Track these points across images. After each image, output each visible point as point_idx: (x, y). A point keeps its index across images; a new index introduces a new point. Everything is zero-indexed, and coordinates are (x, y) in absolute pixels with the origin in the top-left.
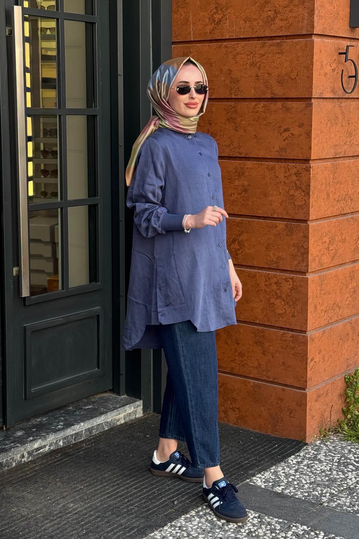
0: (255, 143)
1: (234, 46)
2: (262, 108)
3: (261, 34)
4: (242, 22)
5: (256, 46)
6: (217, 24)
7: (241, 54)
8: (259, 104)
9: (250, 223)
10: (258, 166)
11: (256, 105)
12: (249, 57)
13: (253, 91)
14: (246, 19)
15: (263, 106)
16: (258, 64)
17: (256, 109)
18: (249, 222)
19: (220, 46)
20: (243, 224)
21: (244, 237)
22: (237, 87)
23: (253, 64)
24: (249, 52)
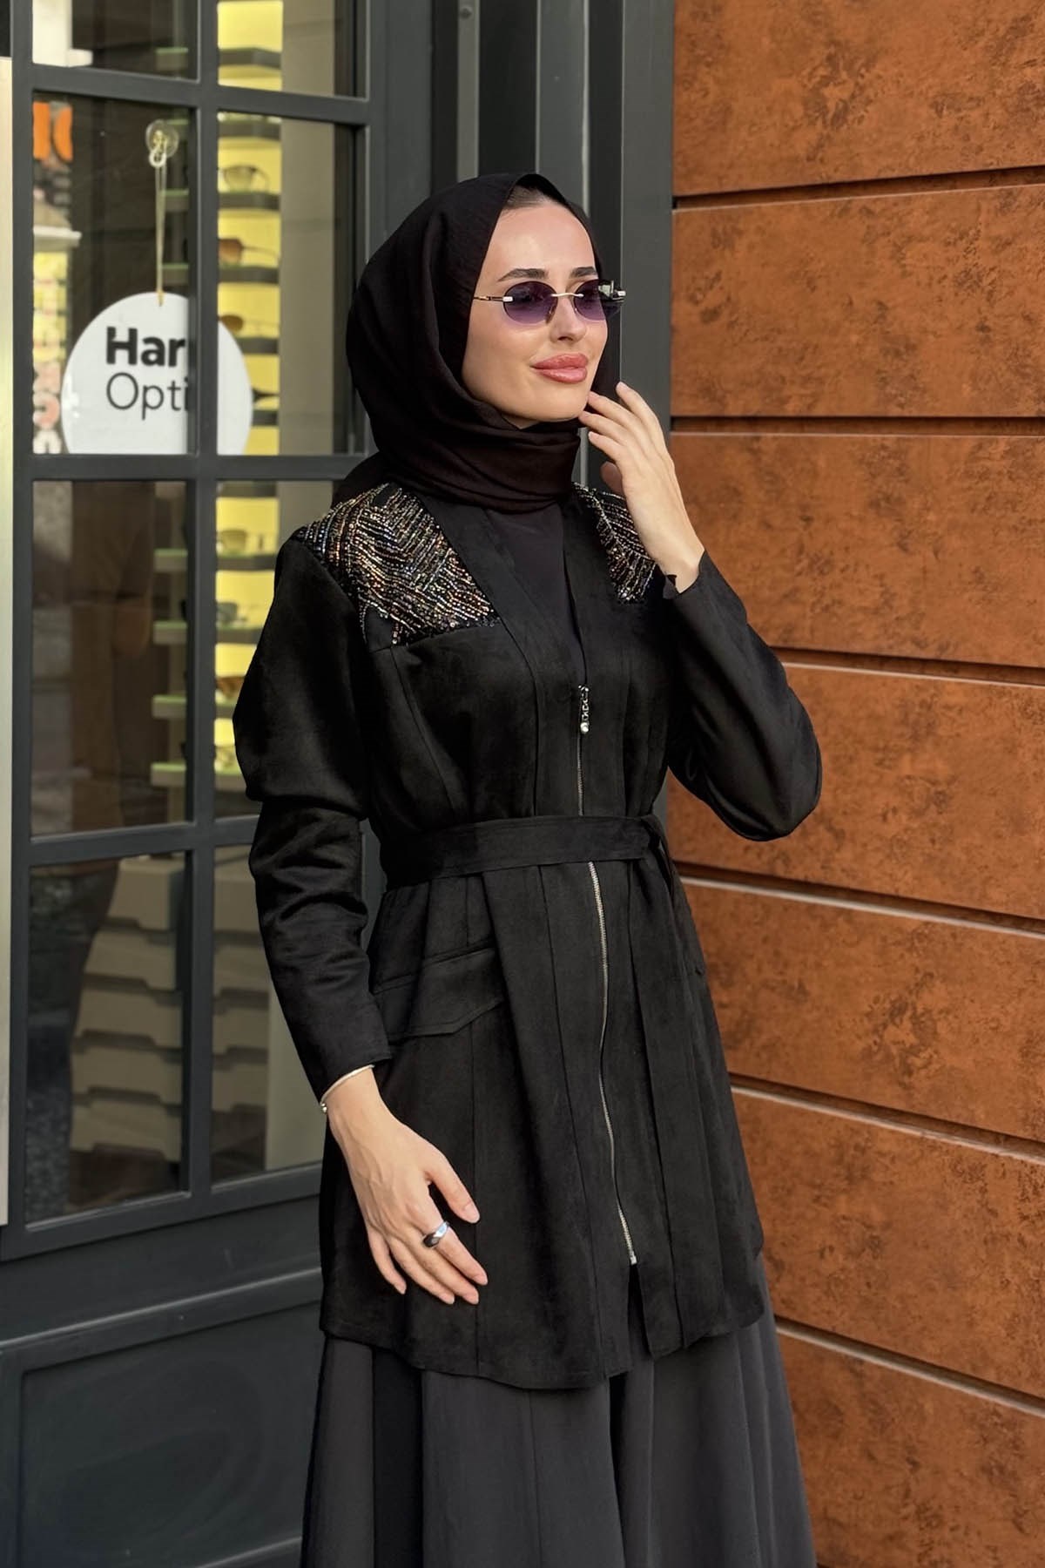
0: (979, 603)
1: (895, 210)
2: (1002, 457)
3: (998, 159)
4: (925, 112)
5: (979, 209)
6: (832, 124)
7: (920, 241)
8: (991, 442)
9: (959, 941)
10: (990, 699)
11: (980, 447)
12: (952, 252)
13: (967, 389)
14: (940, 100)
15: (1006, 452)
16: (986, 282)
17: (982, 462)
18: (954, 936)
19: (845, 210)
20: (931, 941)
21: (935, 997)
22: (906, 372)
23: (968, 280)
24: (953, 231)
